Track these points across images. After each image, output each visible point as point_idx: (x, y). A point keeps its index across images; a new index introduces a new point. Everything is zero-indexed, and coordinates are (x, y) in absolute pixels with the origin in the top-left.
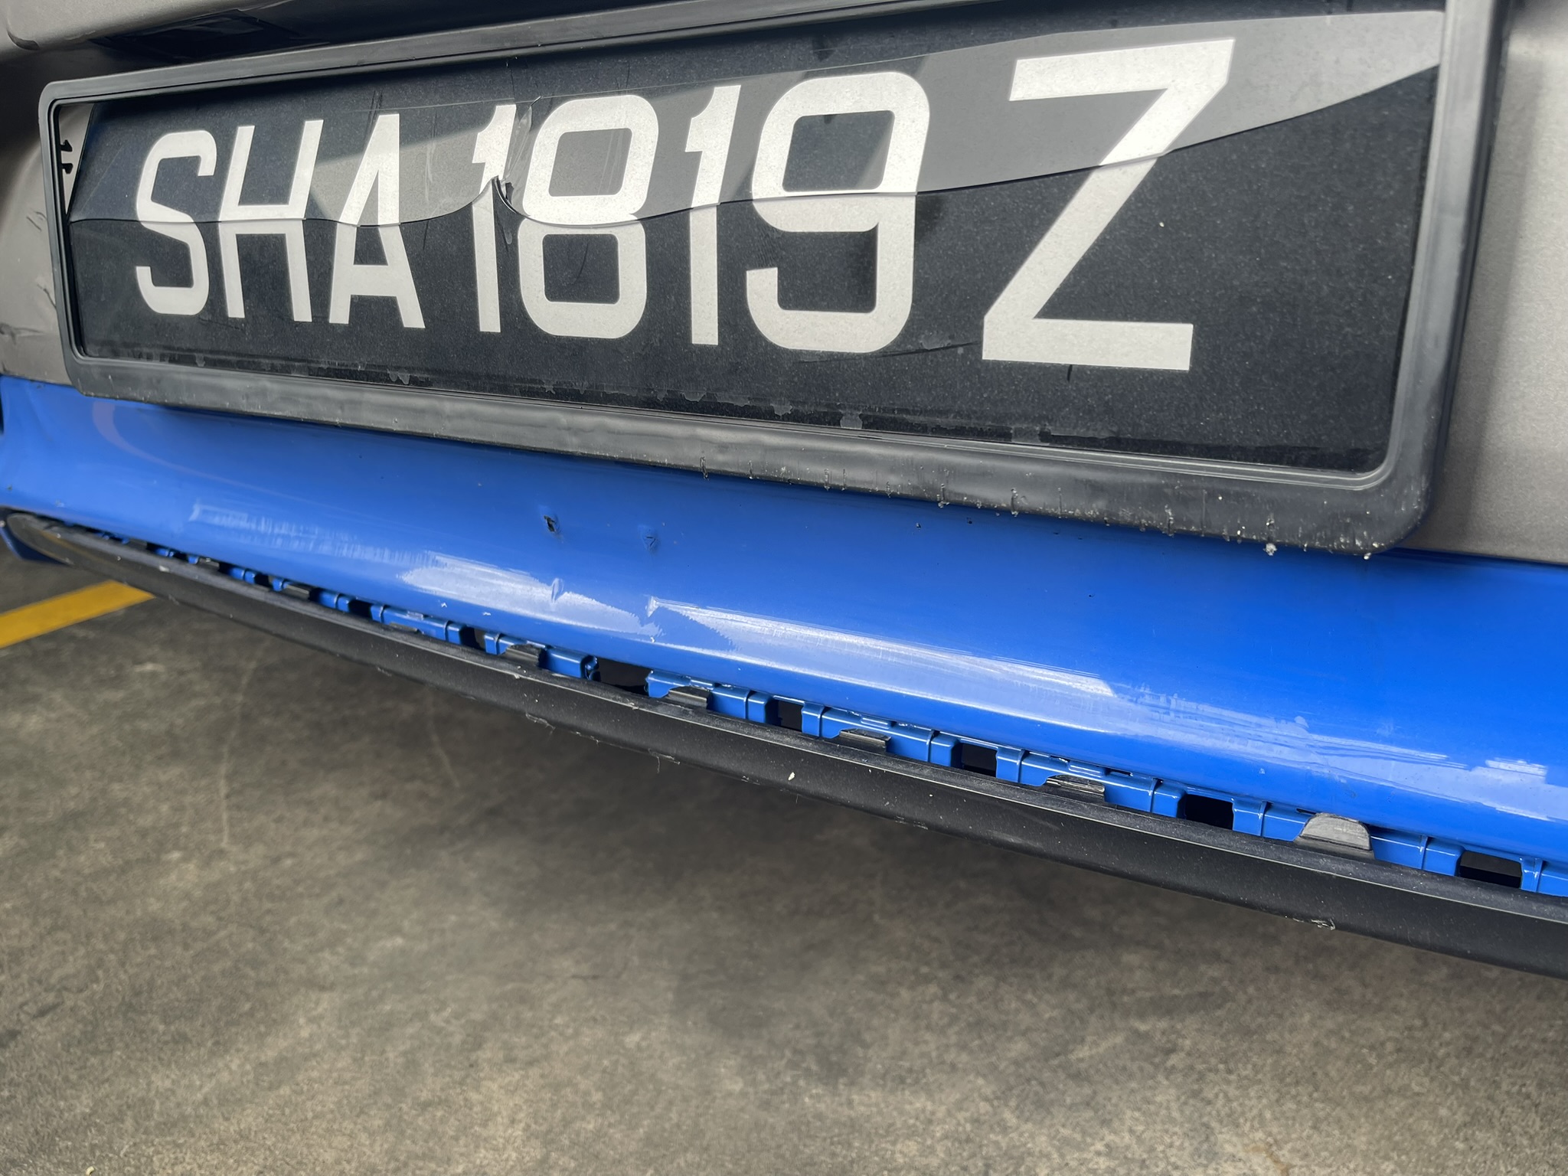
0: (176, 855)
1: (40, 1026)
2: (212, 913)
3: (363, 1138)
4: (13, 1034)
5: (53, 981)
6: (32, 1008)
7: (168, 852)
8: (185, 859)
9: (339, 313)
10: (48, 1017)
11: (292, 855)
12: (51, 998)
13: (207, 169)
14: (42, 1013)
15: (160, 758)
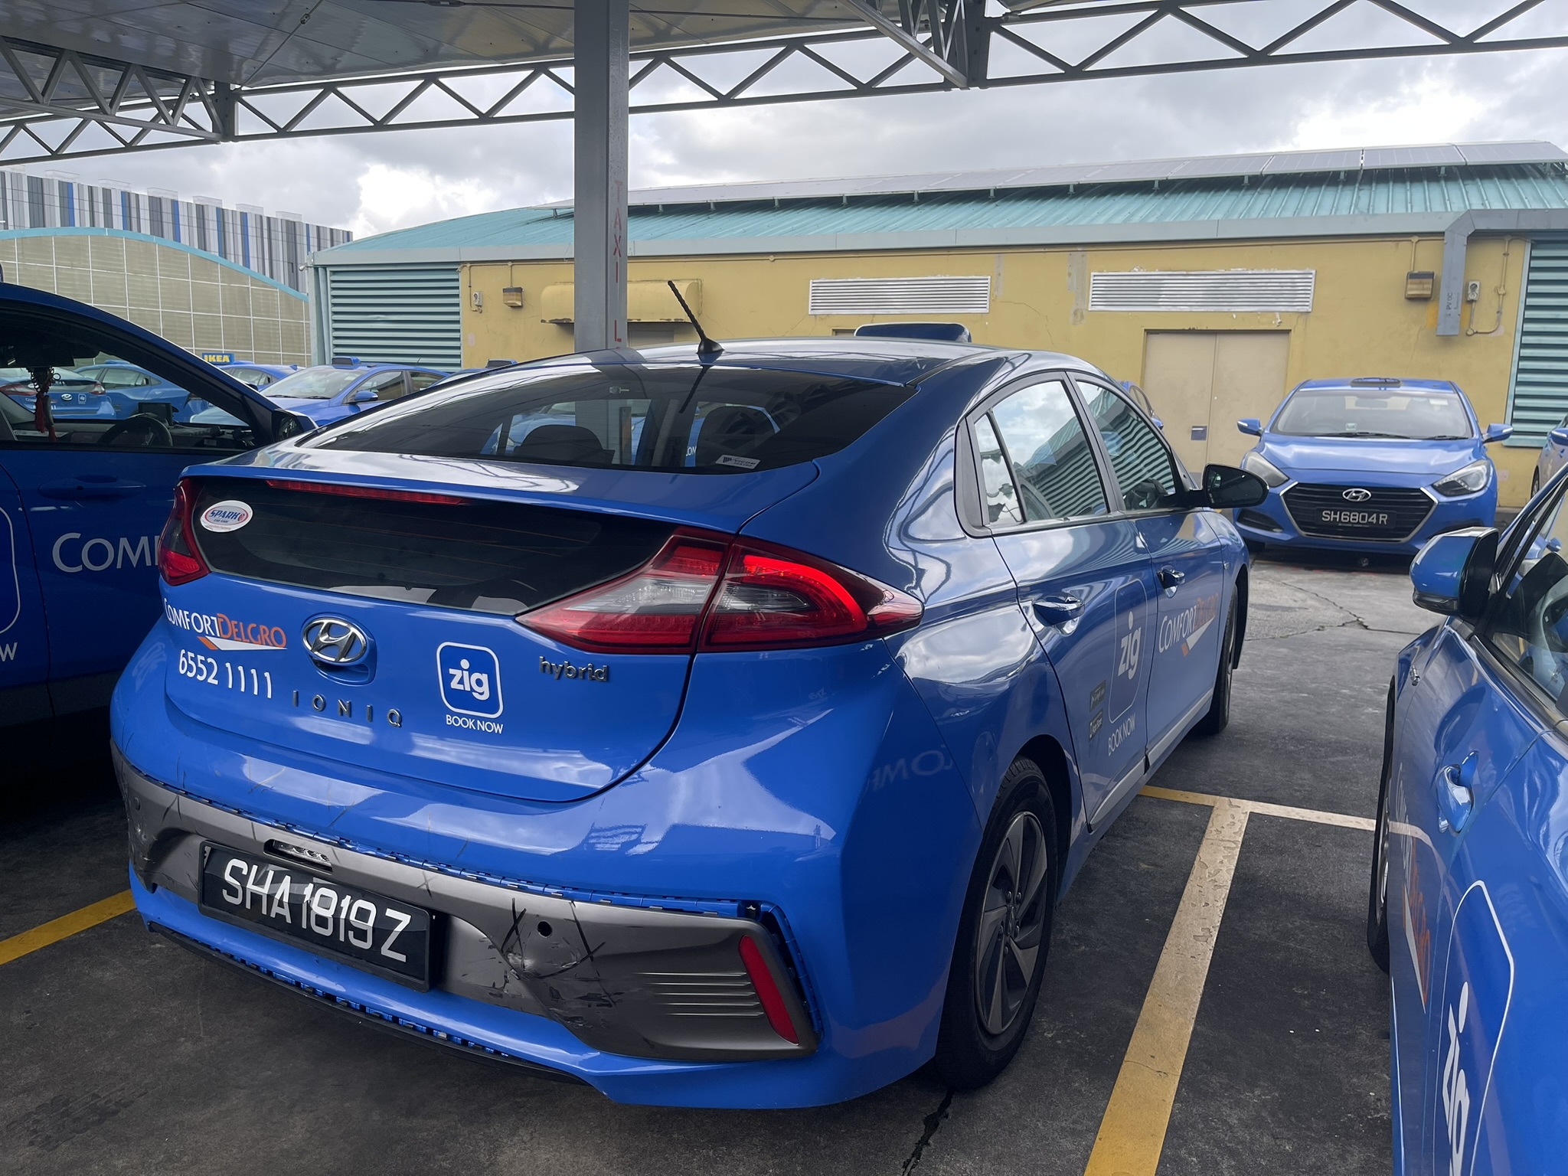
0: (182, 1039)
1: (141, 1099)
2: (199, 1062)
3: (254, 1131)
4: (132, 1102)
5: (142, 1085)
6: (138, 1094)
7: (179, 1038)
8: (186, 1041)
9: (273, 915)
10: (143, 1097)
11: (229, 1040)
12: (143, 1090)
13: (245, 872)
14: (141, 1095)
15: (170, 995)
